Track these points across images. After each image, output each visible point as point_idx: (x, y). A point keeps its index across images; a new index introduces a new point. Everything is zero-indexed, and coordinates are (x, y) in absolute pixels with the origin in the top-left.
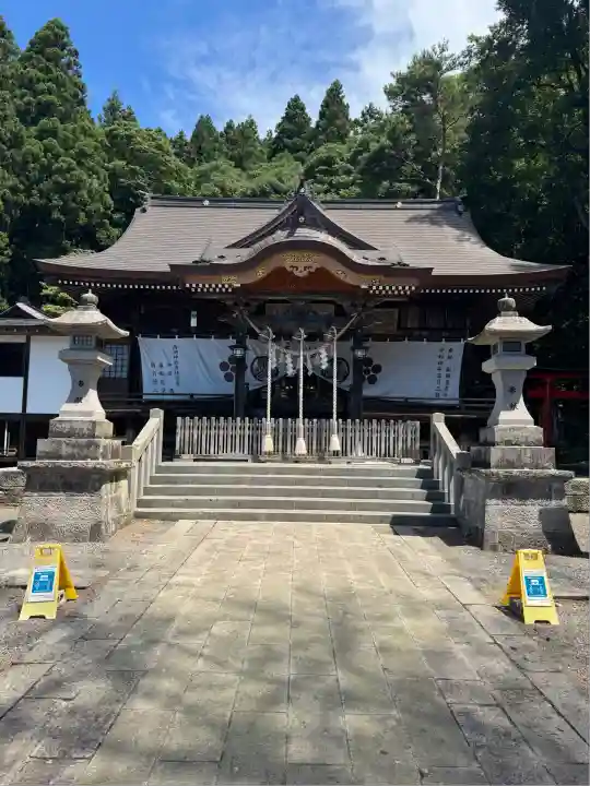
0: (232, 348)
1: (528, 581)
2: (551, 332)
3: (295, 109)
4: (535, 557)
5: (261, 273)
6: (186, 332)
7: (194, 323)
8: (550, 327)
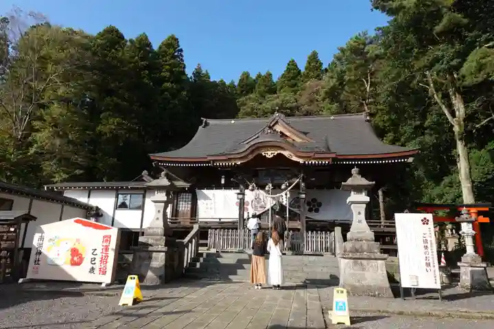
0: (238, 194)
1: (337, 303)
2: (375, 185)
3: (292, 66)
4: (342, 292)
5: (251, 157)
6: (219, 187)
7: (223, 181)
8: (374, 182)
